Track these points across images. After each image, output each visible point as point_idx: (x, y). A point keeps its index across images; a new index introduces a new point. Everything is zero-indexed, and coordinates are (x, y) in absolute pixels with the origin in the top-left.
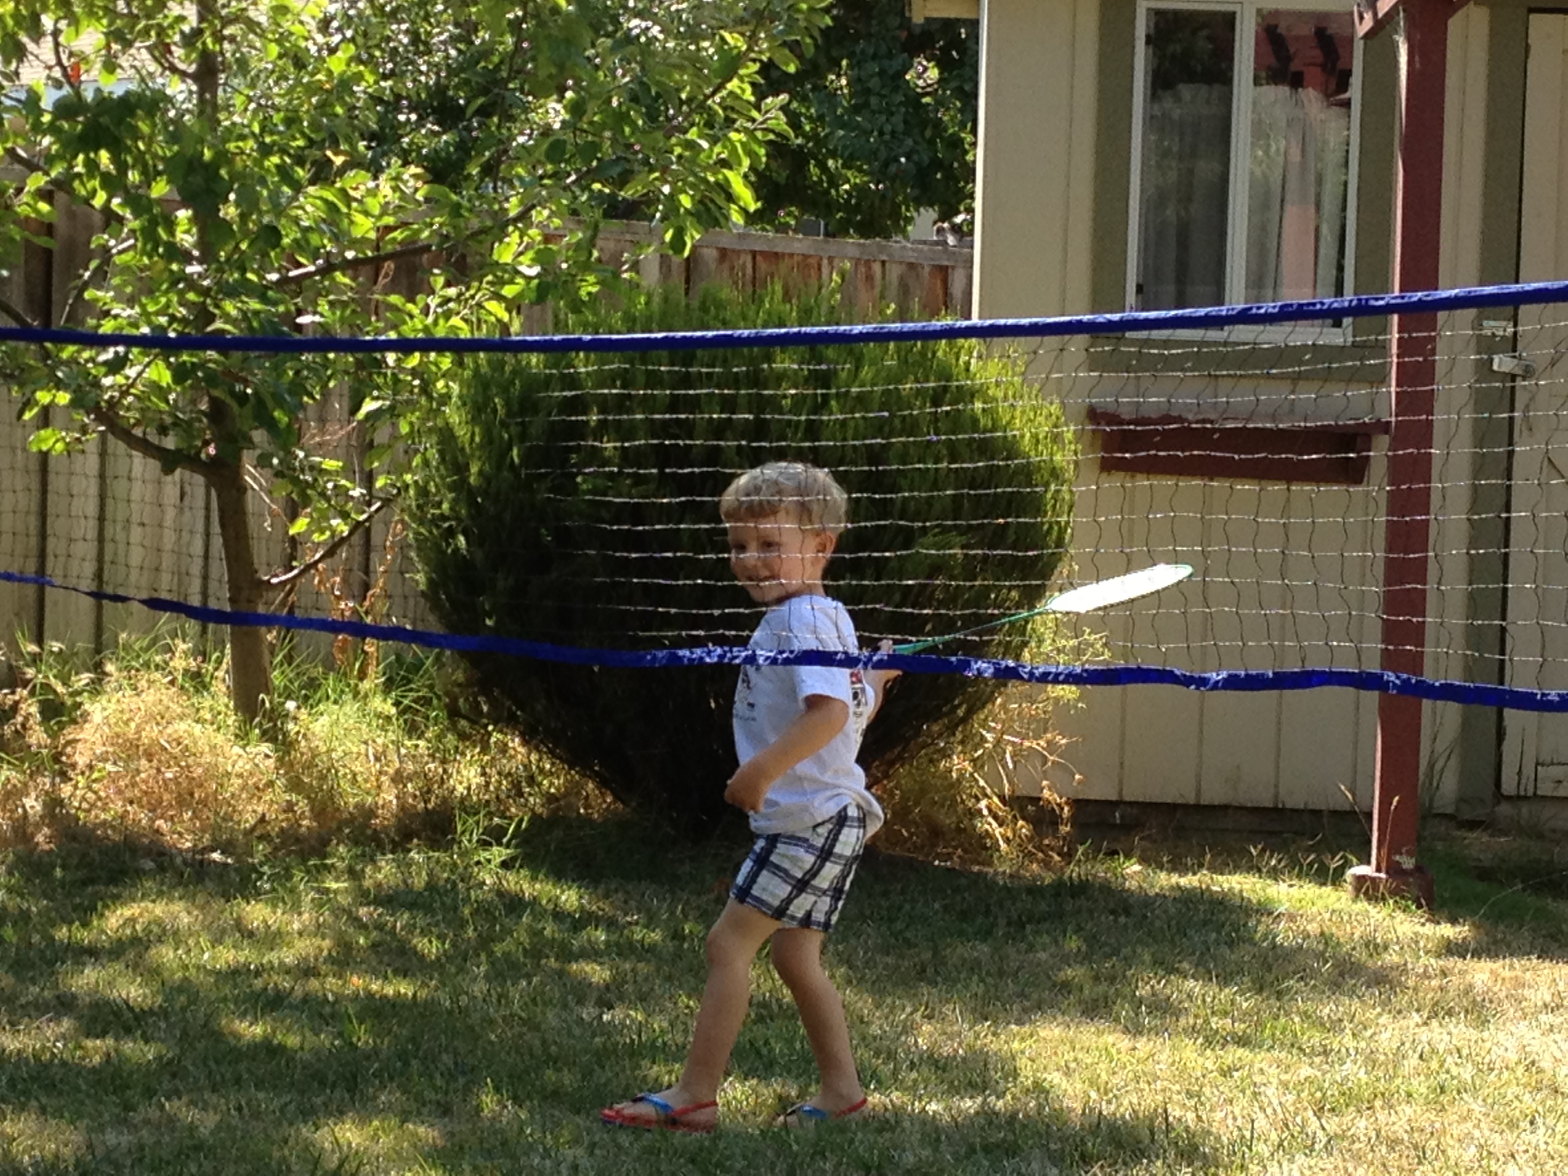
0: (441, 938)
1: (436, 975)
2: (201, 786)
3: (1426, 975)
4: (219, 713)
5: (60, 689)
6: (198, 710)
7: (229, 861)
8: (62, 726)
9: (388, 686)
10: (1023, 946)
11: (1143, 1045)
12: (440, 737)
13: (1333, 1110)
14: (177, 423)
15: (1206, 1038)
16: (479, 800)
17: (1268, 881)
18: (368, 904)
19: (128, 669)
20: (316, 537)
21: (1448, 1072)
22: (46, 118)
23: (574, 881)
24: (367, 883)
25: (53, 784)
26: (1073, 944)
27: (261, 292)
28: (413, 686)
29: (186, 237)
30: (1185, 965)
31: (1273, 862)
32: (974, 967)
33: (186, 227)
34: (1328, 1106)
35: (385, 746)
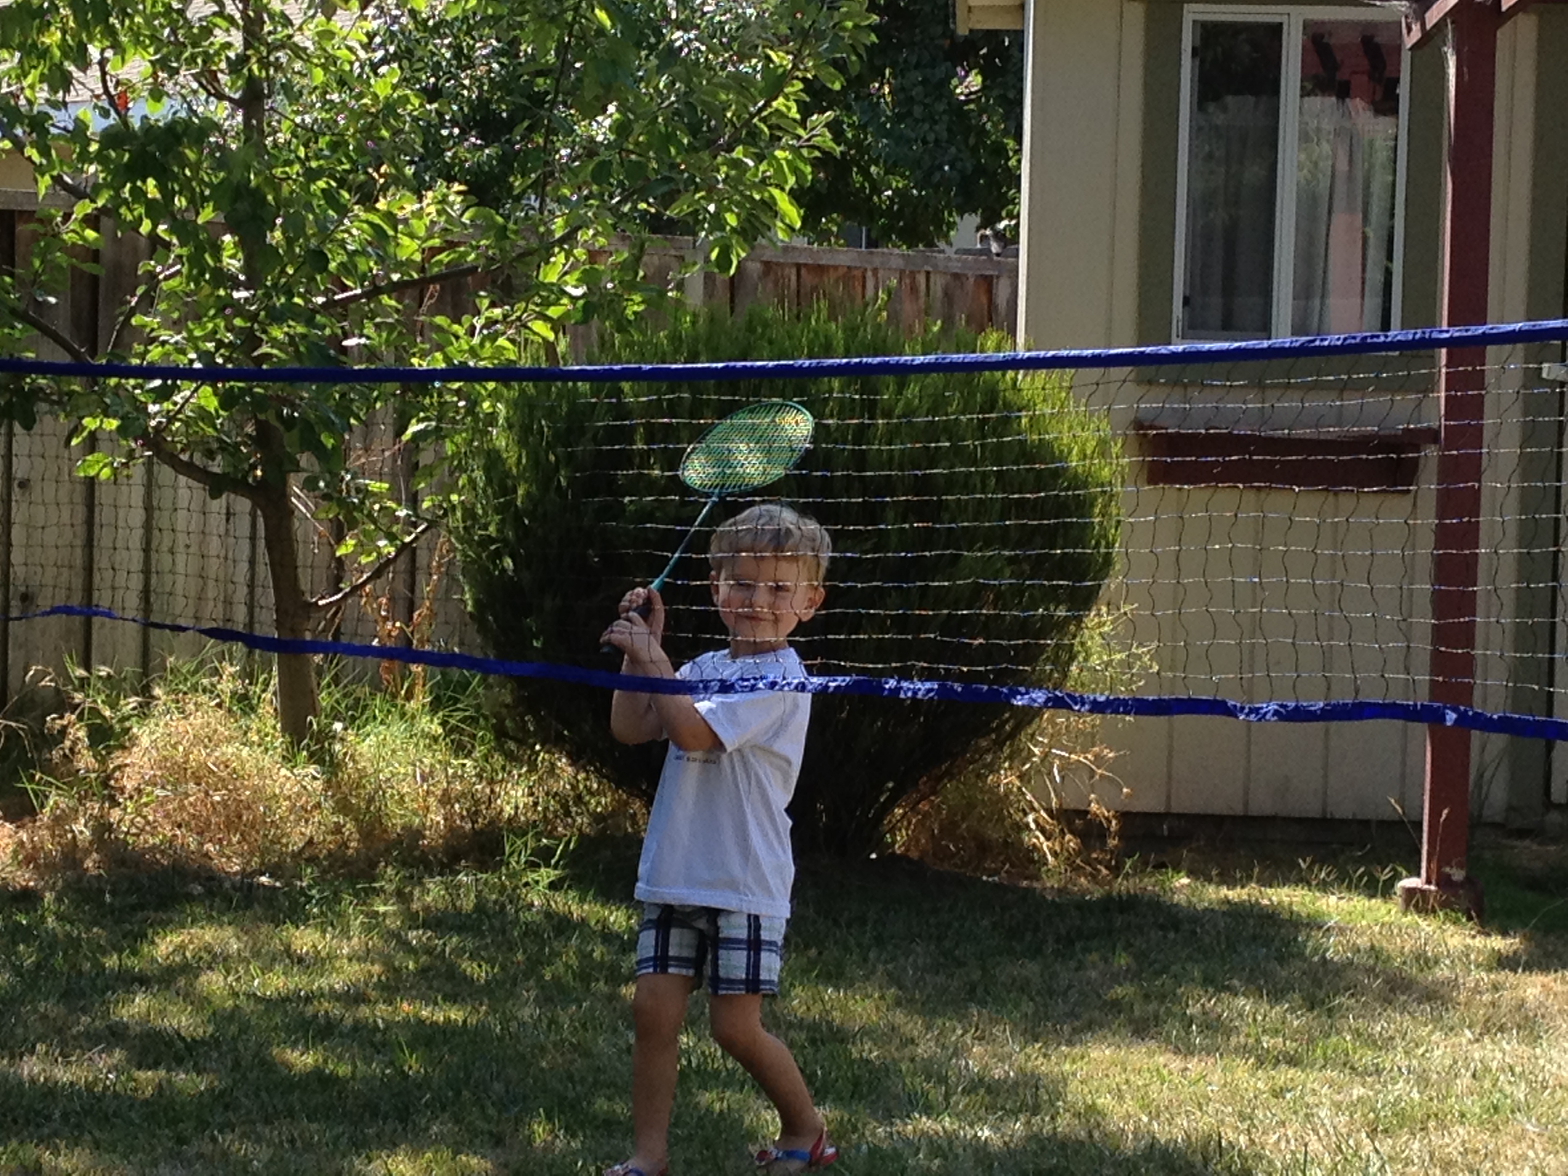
0: (492, 962)
1: (486, 1001)
2: (249, 808)
3: (1477, 990)
4: (267, 735)
5: (107, 713)
6: (245, 733)
7: (278, 884)
8: (110, 750)
9: (435, 706)
10: (1073, 964)
11: (1194, 1065)
12: (486, 758)
13: (1386, 1131)
14: (223, 447)
15: (1258, 1058)
16: (528, 820)
17: (1318, 894)
18: (417, 928)
19: (176, 692)
20: (364, 560)
21: (1500, 1091)
22: (94, 147)
23: (621, 901)
24: (415, 906)
25: (101, 808)
26: (1123, 960)
27: (308, 316)
28: (459, 706)
29: (233, 262)
30: (1236, 982)
31: (1323, 875)
32: (1024, 987)
33: (232, 252)
34: (1381, 1128)
35: (432, 766)
